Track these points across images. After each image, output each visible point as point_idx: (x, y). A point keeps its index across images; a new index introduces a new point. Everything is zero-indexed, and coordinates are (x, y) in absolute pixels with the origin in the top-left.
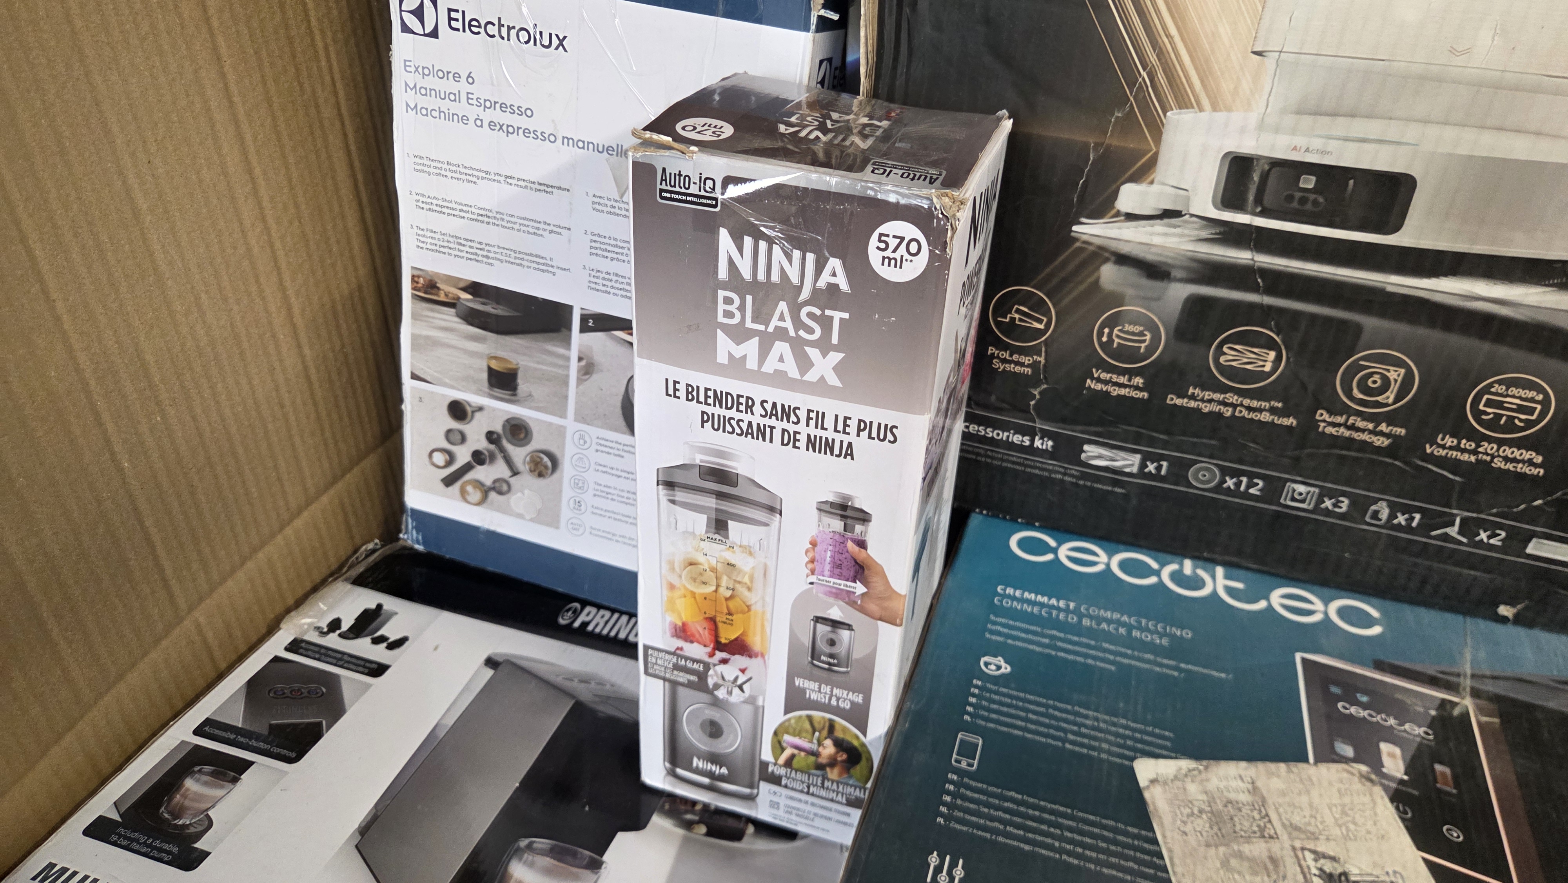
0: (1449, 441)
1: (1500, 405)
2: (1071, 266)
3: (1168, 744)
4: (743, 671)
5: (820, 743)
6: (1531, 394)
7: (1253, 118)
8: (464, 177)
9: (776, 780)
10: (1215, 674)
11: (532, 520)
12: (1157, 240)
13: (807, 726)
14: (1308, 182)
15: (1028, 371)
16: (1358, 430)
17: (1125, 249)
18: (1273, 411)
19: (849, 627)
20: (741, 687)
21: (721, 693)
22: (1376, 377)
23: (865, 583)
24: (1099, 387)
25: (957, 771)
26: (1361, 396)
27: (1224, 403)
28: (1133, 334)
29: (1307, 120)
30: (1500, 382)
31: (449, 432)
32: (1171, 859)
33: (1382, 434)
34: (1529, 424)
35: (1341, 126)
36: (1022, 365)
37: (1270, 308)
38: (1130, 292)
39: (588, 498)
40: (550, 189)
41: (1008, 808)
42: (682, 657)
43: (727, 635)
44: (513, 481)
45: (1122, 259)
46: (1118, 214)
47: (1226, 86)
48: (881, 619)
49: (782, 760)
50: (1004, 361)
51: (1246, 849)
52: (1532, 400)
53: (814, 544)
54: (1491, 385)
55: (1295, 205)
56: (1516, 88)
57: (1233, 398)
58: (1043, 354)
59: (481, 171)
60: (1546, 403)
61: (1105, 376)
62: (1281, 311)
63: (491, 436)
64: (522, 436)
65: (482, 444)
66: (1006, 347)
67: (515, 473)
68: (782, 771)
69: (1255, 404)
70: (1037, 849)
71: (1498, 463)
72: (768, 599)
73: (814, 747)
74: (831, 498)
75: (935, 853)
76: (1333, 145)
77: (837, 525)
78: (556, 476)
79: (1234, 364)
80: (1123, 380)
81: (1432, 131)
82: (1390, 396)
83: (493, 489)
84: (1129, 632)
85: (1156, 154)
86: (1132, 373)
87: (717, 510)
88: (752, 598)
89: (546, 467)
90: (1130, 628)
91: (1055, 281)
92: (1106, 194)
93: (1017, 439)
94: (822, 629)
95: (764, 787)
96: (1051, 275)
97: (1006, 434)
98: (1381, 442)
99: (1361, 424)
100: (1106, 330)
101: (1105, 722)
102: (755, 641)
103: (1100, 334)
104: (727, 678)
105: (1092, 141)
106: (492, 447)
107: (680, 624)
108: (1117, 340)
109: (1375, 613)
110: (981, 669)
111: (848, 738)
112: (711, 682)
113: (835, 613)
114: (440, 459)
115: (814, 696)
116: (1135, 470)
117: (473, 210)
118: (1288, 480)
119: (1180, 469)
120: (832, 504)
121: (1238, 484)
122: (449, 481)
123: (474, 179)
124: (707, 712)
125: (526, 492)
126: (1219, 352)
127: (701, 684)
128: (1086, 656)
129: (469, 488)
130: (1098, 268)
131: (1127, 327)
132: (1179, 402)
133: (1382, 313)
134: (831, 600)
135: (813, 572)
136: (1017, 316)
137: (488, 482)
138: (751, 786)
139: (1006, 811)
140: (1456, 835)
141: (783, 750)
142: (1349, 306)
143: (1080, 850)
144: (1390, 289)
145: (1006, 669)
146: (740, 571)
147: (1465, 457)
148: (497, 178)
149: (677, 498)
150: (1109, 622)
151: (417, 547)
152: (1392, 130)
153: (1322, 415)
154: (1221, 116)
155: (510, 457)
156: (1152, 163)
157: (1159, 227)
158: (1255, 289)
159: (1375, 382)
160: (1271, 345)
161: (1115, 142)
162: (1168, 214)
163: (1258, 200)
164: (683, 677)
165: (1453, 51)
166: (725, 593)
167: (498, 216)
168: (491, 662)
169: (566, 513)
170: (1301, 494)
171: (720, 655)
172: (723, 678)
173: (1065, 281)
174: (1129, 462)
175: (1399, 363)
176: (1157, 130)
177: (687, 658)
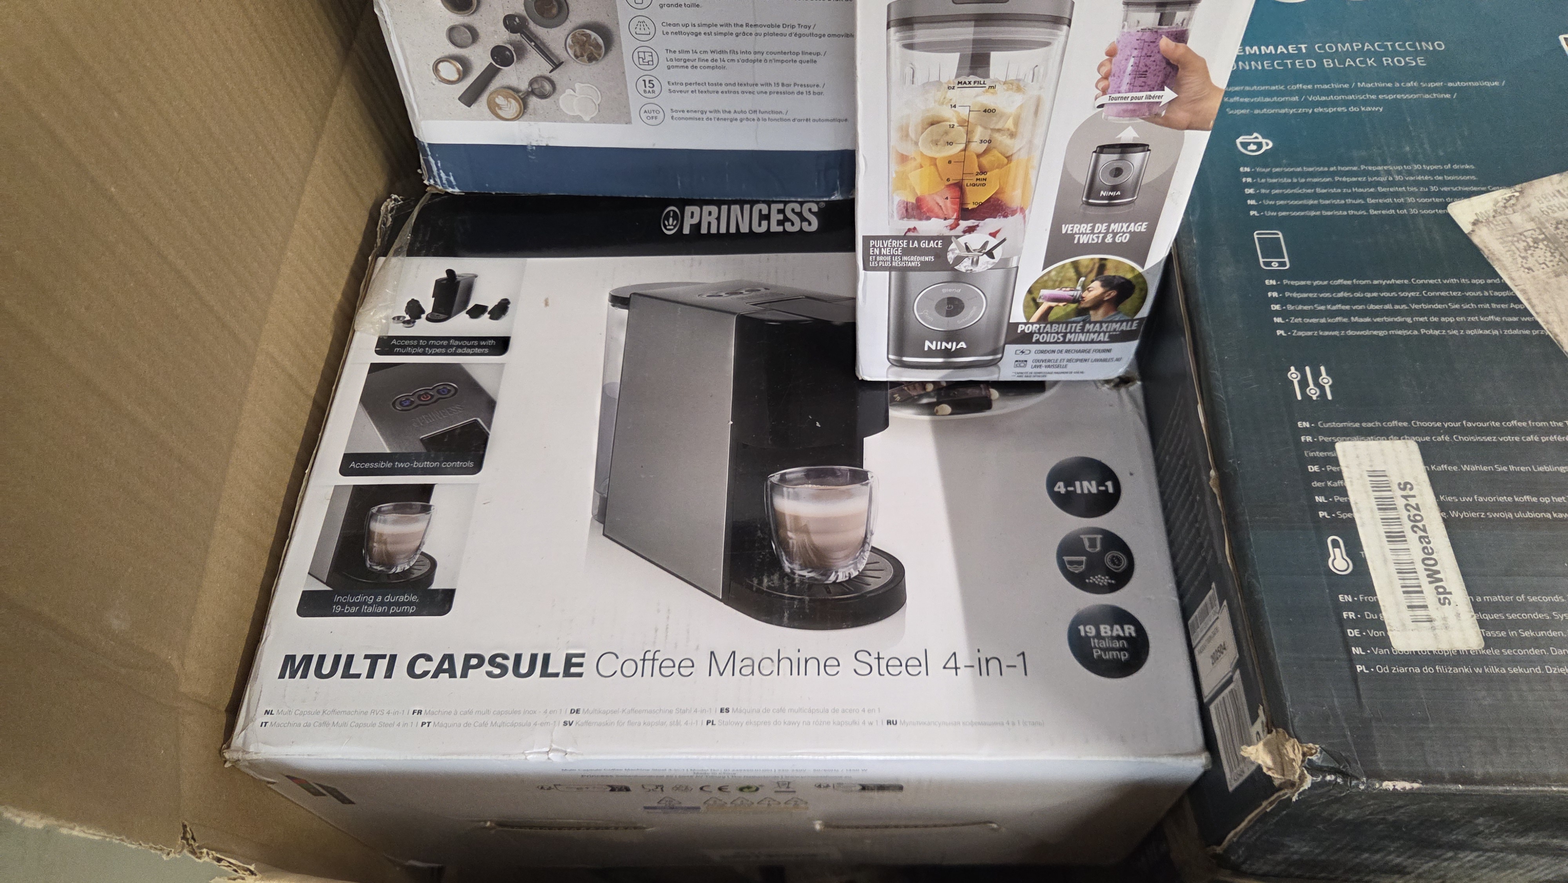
3: (1473, 178)
4: (993, 235)
5: (1084, 288)
9: (1026, 338)
10: (1488, 84)
11: (593, 120)
13: (1071, 273)
19: (1143, 147)
20: (990, 253)
21: (963, 267)
23: (1175, 88)
25: (1273, 274)
31: (451, 30)
32: (1528, 299)
39: (662, 74)
41: (1344, 298)
42: (914, 238)
43: (976, 197)
44: (555, 76)
48: (1188, 127)
49: (1034, 318)
53: (1111, 53)
63: (512, 23)
64: (555, 11)
65: (502, 36)
67: (557, 65)
70: (1392, 332)
72: (1037, 142)
73: (1078, 293)
75: (1293, 368)
77: (1151, 18)
78: (612, 55)
83: (533, 92)
84: (1379, 61)
87: (975, 42)
88: (1016, 145)
89: (598, 46)
90: (1378, 56)
94: (1107, 158)
95: (1010, 349)
101: (1399, 173)
102: (1014, 197)
104: (972, 248)
106: (517, 37)
107: (912, 200)
110: (1239, 151)
111: (1122, 273)
112: (951, 257)
113: (1128, 135)
114: (449, 70)
115: (1084, 239)
122: (470, 98)
124: (944, 291)
125: (577, 86)
127: (939, 262)
128: (1347, 104)
129: (500, 100)
134: (1125, 121)
135: (1104, 92)
137: (524, 86)
138: (995, 352)
139: (1343, 301)
141: (1038, 305)
143: (1434, 319)
145: (1268, 145)
146: (1002, 115)
149: (916, 40)
150: (1353, 55)
151: (450, 190)
155: (543, 44)
164: (915, 261)
166: (977, 147)
168: (618, 300)
169: (635, 101)
171: (964, 224)
172: (967, 248)
177: (919, 239)
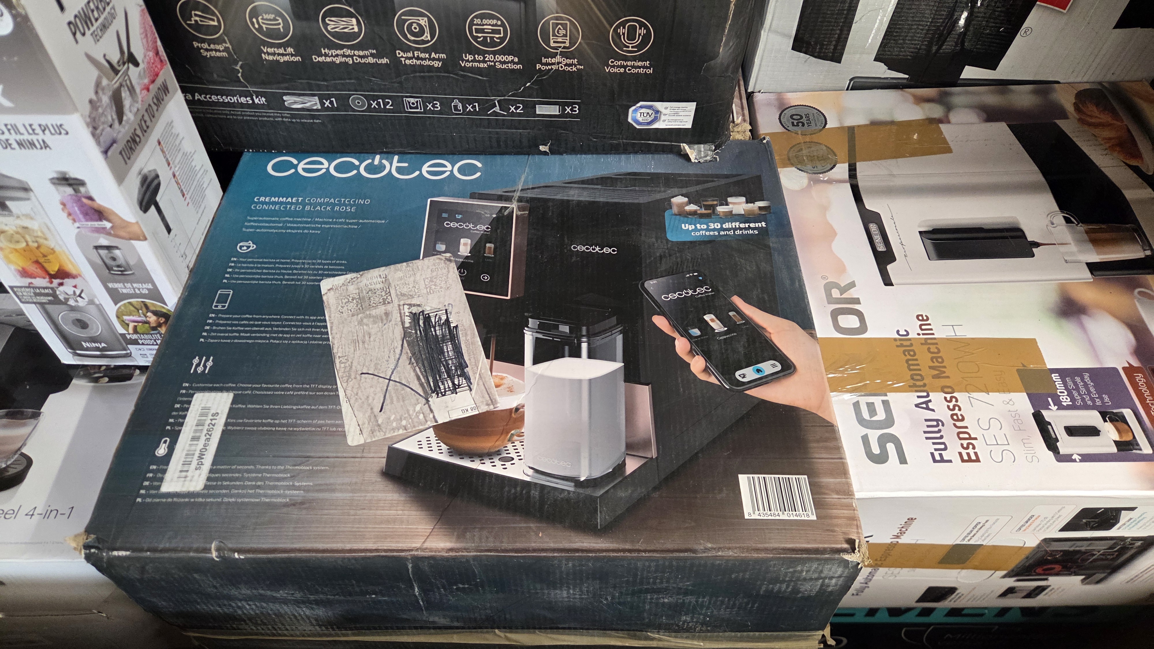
0: (470, 57)
1: (482, 31)
3: (343, 267)
4: (75, 287)
5: (146, 317)
6: (495, 22)
9: (135, 342)
10: (379, 221)
13: (132, 308)
15: (225, 54)
16: (422, 59)
18: (372, 55)
20: (80, 296)
21: (71, 302)
22: (415, 25)
23: (108, 221)
24: (271, 58)
25: (214, 312)
26: (413, 38)
27: (344, 56)
28: (270, 20)
32: (331, 327)
33: (434, 59)
34: (502, 39)
36: (219, 51)
41: (244, 324)
42: (33, 288)
43: (53, 269)
48: (131, 239)
49: (131, 331)
50: (207, 50)
51: (374, 312)
52: (496, 25)
53: (63, 204)
54: (472, 20)
57: (348, 52)
58: (227, 41)
60: (503, 25)
61: (269, 50)
66: (203, 41)
68: (135, 337)
69: (361, 53)
70: (256, 341)
71: (499, 66)
72: (61, 243)
73: (144, 319)
74: (55, 175)
75: (197, 358)
77: (69, 190)
79: (337, 30)
80: (281, 51)
82: (427, 36)
84: (333, 208)
86: (285, 45)
88: (52, 244)
90: (333, 205)
93: (243, 100)
94: (103, 252)
95: (131, 347)
97: (235, 98)
98: (437, 64)
99: (422, 55)
100: (254, 20)
101: (309, 264)
102: (70, 268)
103: (252, 22)
104: (69, 293)
107: (20, 269)
108: (264, 26)
109: (479, 165)
110: (238, 251)
111: (158, 309)
112: (61, 297)
113: (104, 242)
115: (124, 291)
116: (319, 107)
118: (403, 97)
119: (343, 101)
120: (58, 179)
121: (378, 104)
126: (326, 25)
127: (56, 301)
128: (304, 228)
131: (265, 16)
132: (321, 59)
134: (96, 235)
135: (75, 221)
136: (197, 19)
138: (125, 350)
140: (486, 278)
141: (128, 325)
143: (281, 335)
145: (253, 247)
146: (33, 230)
147: (482, 65)
150: (321, 204)
153: (399, 54)
159: (415, 28)
160: (350, 15)
164: (43, 299)
166: (32, 244)
170: (413, 104)
171: (56, 281)
172: (67, 294)
174: (313, 103)
175: (422, 15)
177: (38, 288)
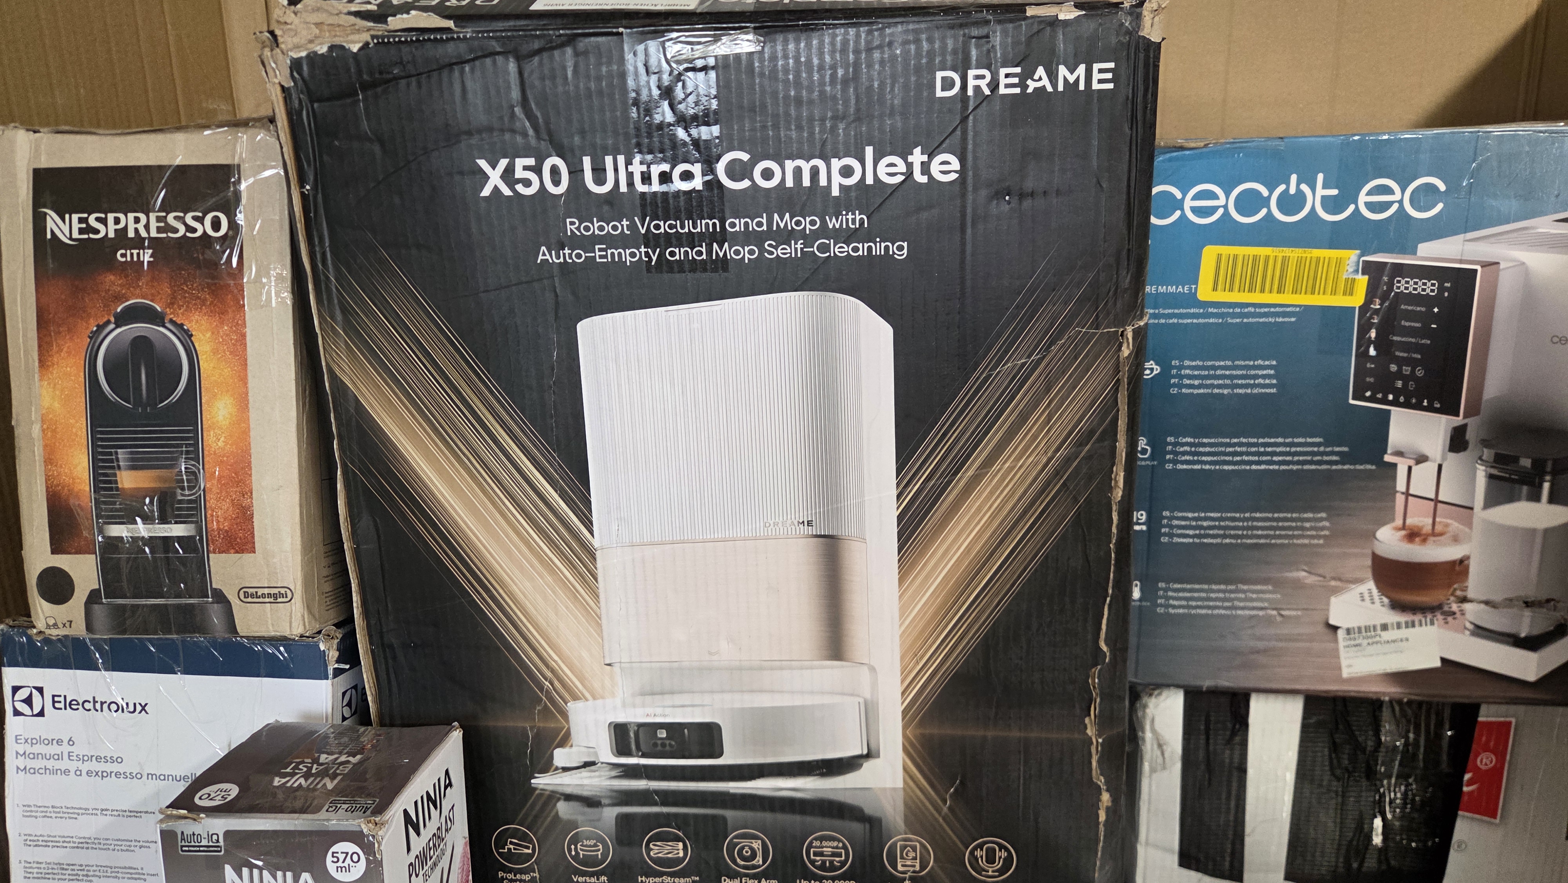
1: (821, 854)
2: (537, 808)
6: (835, 844)
7: (618, 702)
8: (66, 815)
12: (586, 782)
14: (662, 734)
17: (568, 790)
22: (747, 849)
28: (590, 846)
29: (649, 698)
30: (816, 839)
34: (843, 864)
35: (668, 700)
36: (524, 881)
37: (668, 815)
38: (580, 818)
40: (139, 815)
45: (569, 797)
46: (557, 769)
47: (597, 685)
50: (511, 880)
52: (837, 847)
55: (659, 748)
56: (751, 669)
57: (668, 879)
58: (536, 872)
59: (81, 809)
60: (845, 847)
61: (581, 879)
62: (676, 815)
66: (510, 870)
69: (682, 881)
76: (668, 711)
79: (660, 855)
80: (594, 880)
81: (717, 697)
82: (759, 860)
85: (569, 729)
86: (598, 875)
91: (530, 819)
92: (545, 759)
96: (526, 815)
100: (573, 847)
103: (570, 850)
105: (527, 725)
108: (581, 853)
117: (74, 840)
123: (76, 816)
126: (649, 849)
130: (555, 805)
131: (586, 843)
133: (734, 807)
136: (512, 847)
142: (713, 806)
144: (732, 791)
148: (94, 812)
152: (697, 699)
153: (725, 880)
154: (599, 702)
156: (568, 735)
157: (584, 773)
158: (655, 804)
159: (747, 852)
160: (678, 839)
161: (541, 725)
162: (587, 765)
163: (638, 748)
165: (710, 653)
167: (96, 841)
173: (536, 817)
175: (756, 837)
176: (565, 715)
